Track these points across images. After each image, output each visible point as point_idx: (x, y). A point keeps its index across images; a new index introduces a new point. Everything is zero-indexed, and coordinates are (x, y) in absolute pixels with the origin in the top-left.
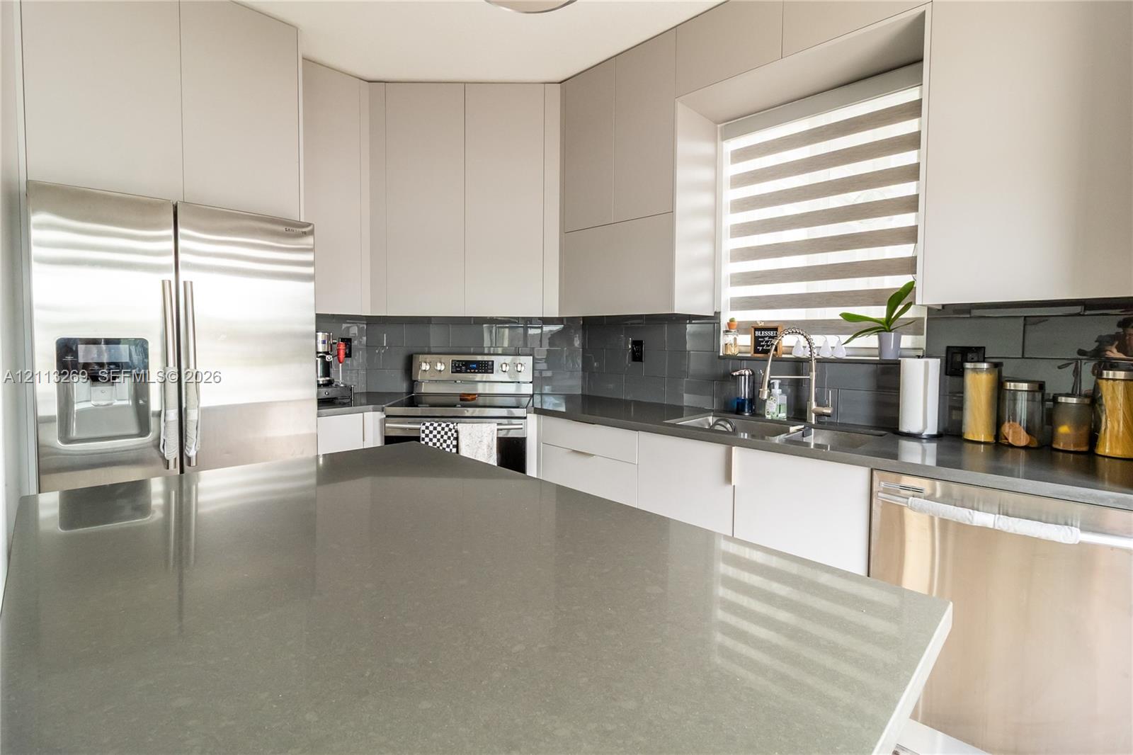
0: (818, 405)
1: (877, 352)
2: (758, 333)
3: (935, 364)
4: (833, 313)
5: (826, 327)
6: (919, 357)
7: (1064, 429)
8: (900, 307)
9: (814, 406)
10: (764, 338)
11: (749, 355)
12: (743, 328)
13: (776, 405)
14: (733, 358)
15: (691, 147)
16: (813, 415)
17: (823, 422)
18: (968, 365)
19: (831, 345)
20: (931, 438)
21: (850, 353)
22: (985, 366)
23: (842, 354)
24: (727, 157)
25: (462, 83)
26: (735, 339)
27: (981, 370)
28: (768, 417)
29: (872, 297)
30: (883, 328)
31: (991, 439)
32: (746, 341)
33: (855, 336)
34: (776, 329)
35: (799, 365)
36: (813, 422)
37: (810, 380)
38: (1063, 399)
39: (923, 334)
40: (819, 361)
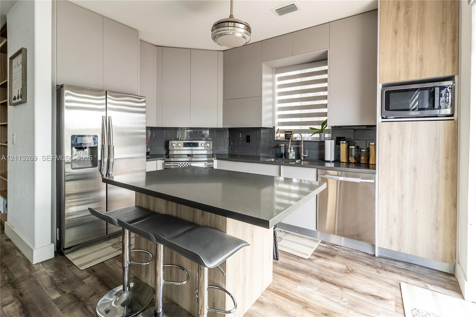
0: (304, 154)
1: (319, 139)
2: (286, 133)
3: (333, 142)
4: (307, 127)
5: (306, 131)
6: (329, 140)
7: (362, 158)
8: (325, 126)
9: (303, 155)
10: (288, 135)
11: (284, 140)
12: (282, 132)
13: (292, 155)
14: (279, 141)
15: (266, 76)
16: (303, 157)
17: (305, 159)
18: (341, 142)
19: (307, 137)
20: (333, 162)
21: (312, 139)
22: (345, 142)
23: (310, 139)
24: (276, 79)
25: (190, 49)
26: (280, 135)
27: (344, 143)
28: (290, 158)
29: (317, 123)
30: (321, 132)
31: (347, 161)
32: (283, 135)
33: (313, 134)
34: (291, 132)
35: (298, 143)
36: (303, 159)
37: (301, 147)
38: (362, 150)
39: (330, 134)
40: (304, 141)
